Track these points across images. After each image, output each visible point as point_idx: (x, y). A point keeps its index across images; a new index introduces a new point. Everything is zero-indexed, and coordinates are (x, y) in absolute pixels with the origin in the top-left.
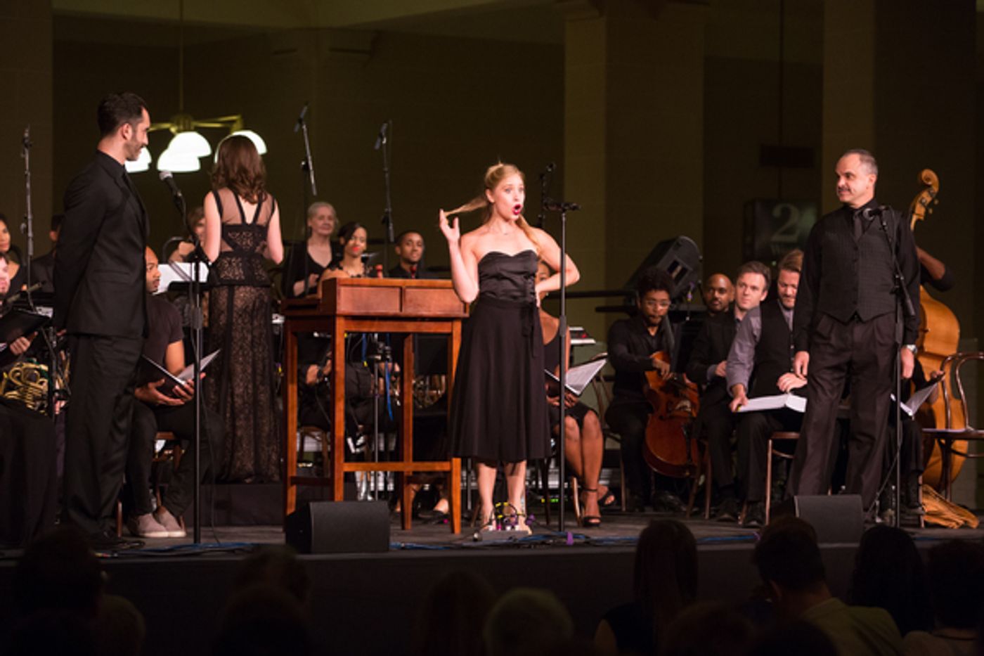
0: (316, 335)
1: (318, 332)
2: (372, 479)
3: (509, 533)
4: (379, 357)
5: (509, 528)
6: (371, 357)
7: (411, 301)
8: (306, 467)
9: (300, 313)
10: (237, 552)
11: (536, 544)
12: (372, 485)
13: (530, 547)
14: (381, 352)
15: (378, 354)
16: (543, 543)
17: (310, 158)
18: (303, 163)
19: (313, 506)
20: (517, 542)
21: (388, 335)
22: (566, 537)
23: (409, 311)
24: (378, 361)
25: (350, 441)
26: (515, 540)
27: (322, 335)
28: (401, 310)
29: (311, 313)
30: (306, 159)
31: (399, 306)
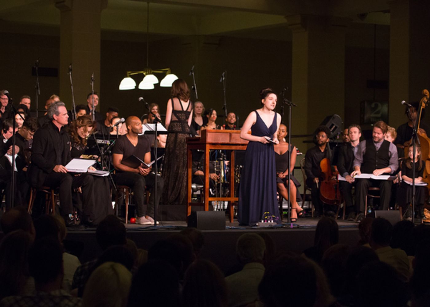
0: (198, 150)
1: (199, 149)
2: (219, 204)
3: (269, 223)
4: (222, 159)
5: (269, 222)
6: (219, 159)
7: (234, 138)
8: (195, 200)
9: (193, 142)
10: (170, 229)
11: (279, 227)
12: (219, 207)
13: (277, 229)
14: (222, 157)
15: (221, 158)
16: (282, 227)
17: (195, 85)
18: (193, 87)
19: (198, 213)
20: (272, 227)
21: (225, 151)
22: (290, 225)
23: (233, 142)
24: (221, 160)
25: (211, 190)
26: (272, 226)
27: (201, 151)
28: (230, 141)
29: (197, 142)
30: (194, 86)
31: (229, 140)
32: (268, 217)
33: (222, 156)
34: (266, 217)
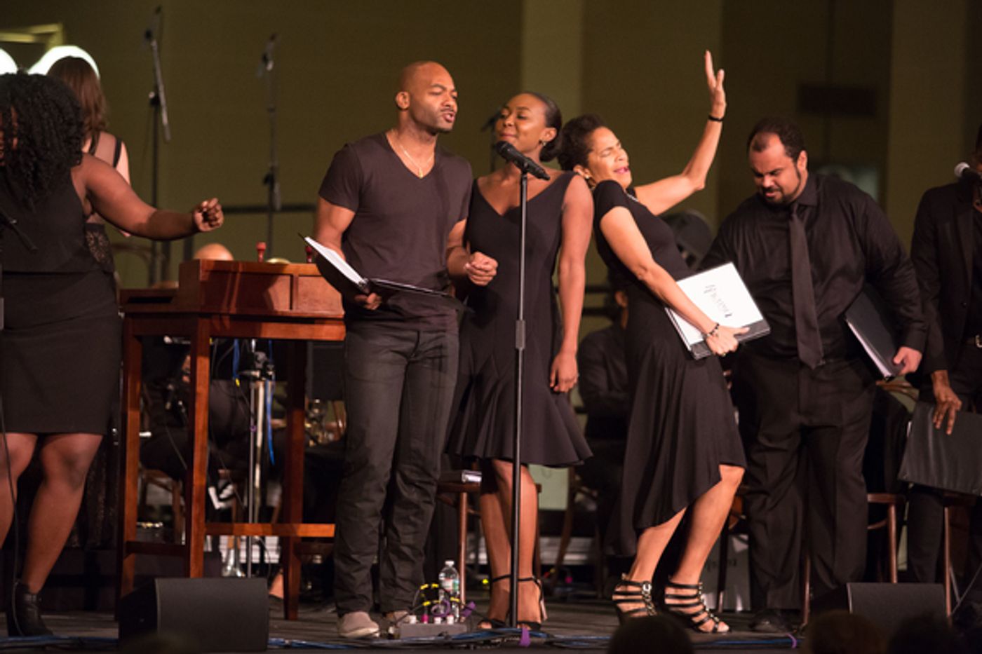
0: (167, 340)
1: (170, 337)
2: (243, 546)
3: (438, 626)
4: (257, 374)
5: (438, 620)
6: (246, 373)
7: (305, 295)
8: (154, 528)
9: (147, 308)
11: (476, 643)
12: (243, 555)
13: (468, 648)
14: (260, 366)
15: (255, 369)
16: (487, 643)
17: (161, 88)
18: (152, 95)
19: (159, 584)
20: (450, 640)
21: (270, 342)
22: (519, 634)
23: (303, 309)
24: (255, 379)
25: (212, 491)
26: (447, 637)
27: (176, 340)
28: (291, 308)
29: (163, 308)
30: (156, 89)
31: (288, 302)
32: (432, 605)
33: (259, 362)
34: (427, 603)
